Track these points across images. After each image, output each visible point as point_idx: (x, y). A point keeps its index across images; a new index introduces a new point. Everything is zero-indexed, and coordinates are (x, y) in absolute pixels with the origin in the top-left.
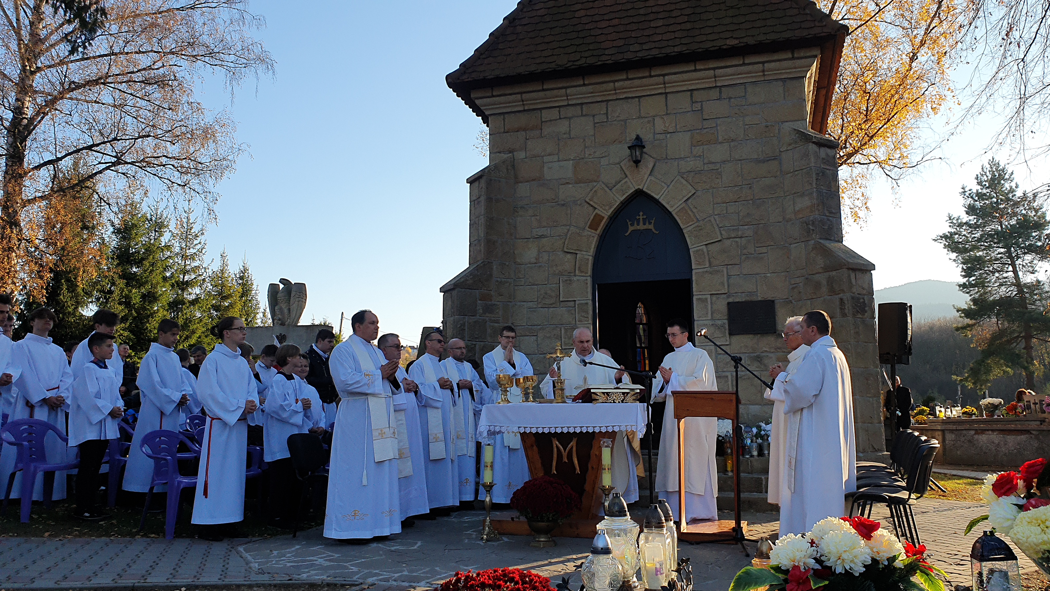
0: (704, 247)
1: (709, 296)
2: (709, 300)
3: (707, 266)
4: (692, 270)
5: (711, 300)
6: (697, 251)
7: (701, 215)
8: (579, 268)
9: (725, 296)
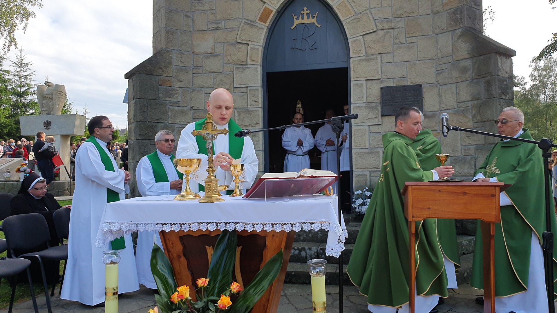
0: (361, 37)
1: (365, 81)
2: (364, 85)
3: (364, 54)
4: (350, 58)
5: (366, 84)
6: (355, 41)
7: (358, 8)
8: (250, 57)
9: (379, 81)
